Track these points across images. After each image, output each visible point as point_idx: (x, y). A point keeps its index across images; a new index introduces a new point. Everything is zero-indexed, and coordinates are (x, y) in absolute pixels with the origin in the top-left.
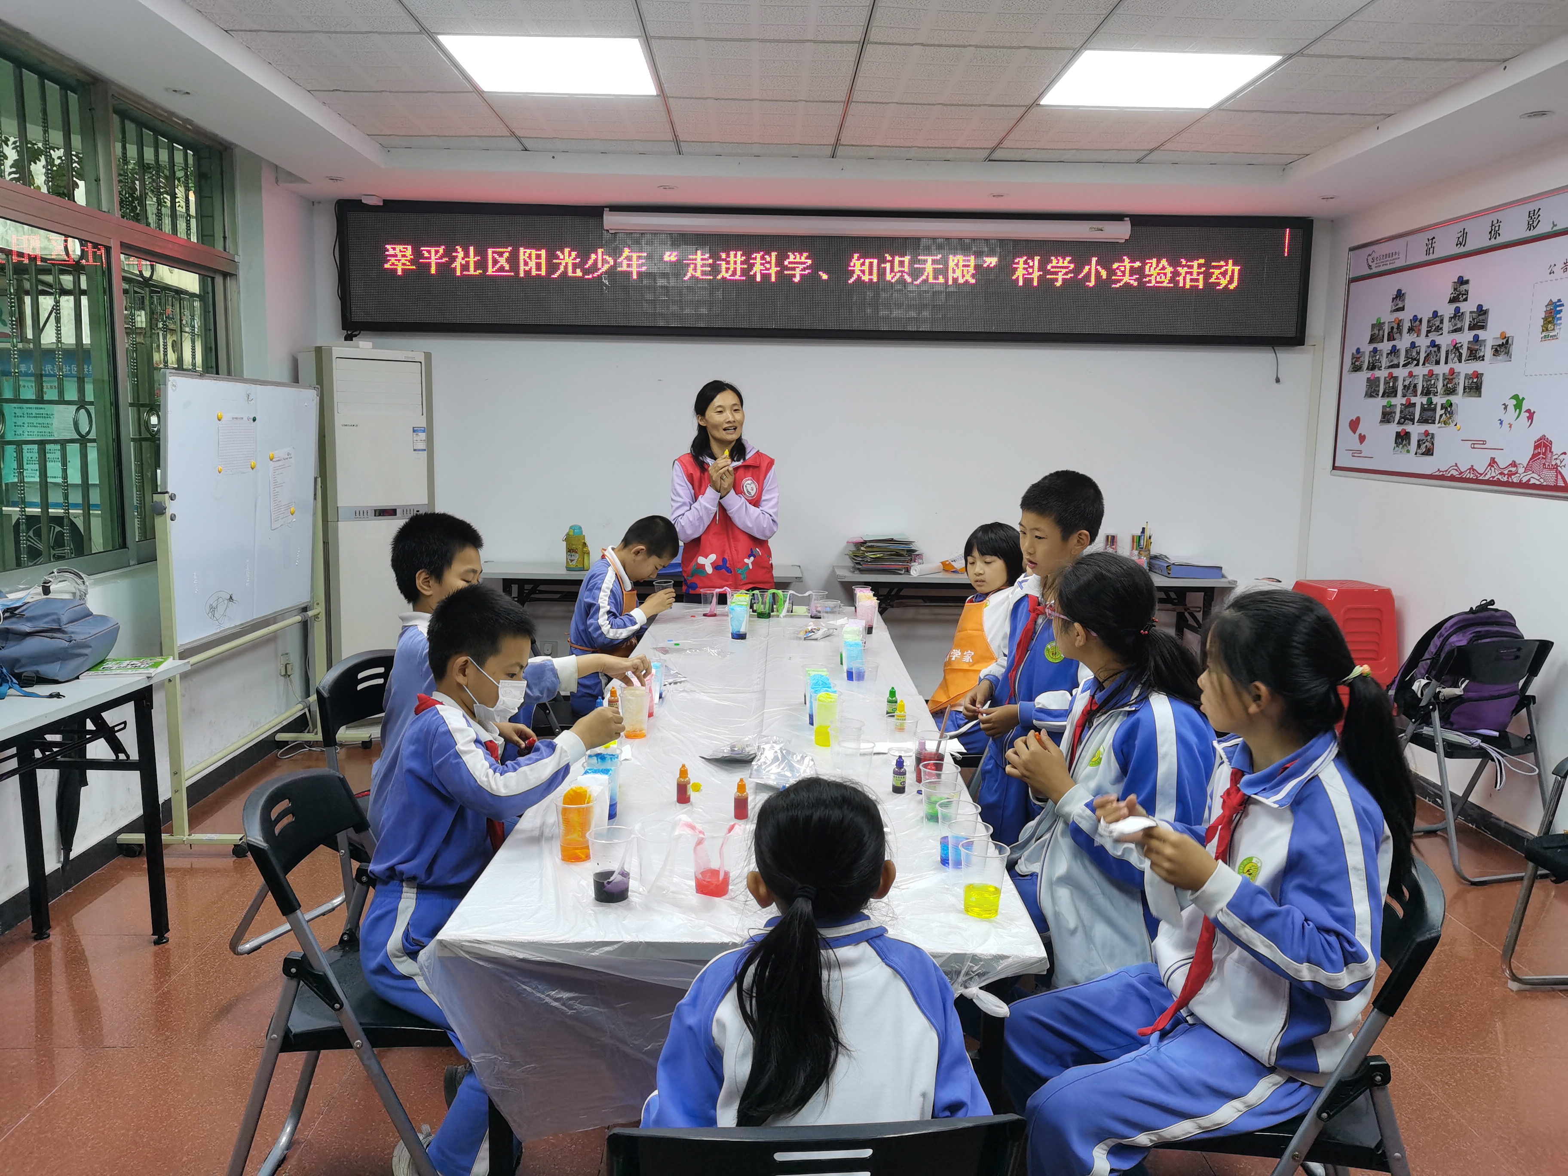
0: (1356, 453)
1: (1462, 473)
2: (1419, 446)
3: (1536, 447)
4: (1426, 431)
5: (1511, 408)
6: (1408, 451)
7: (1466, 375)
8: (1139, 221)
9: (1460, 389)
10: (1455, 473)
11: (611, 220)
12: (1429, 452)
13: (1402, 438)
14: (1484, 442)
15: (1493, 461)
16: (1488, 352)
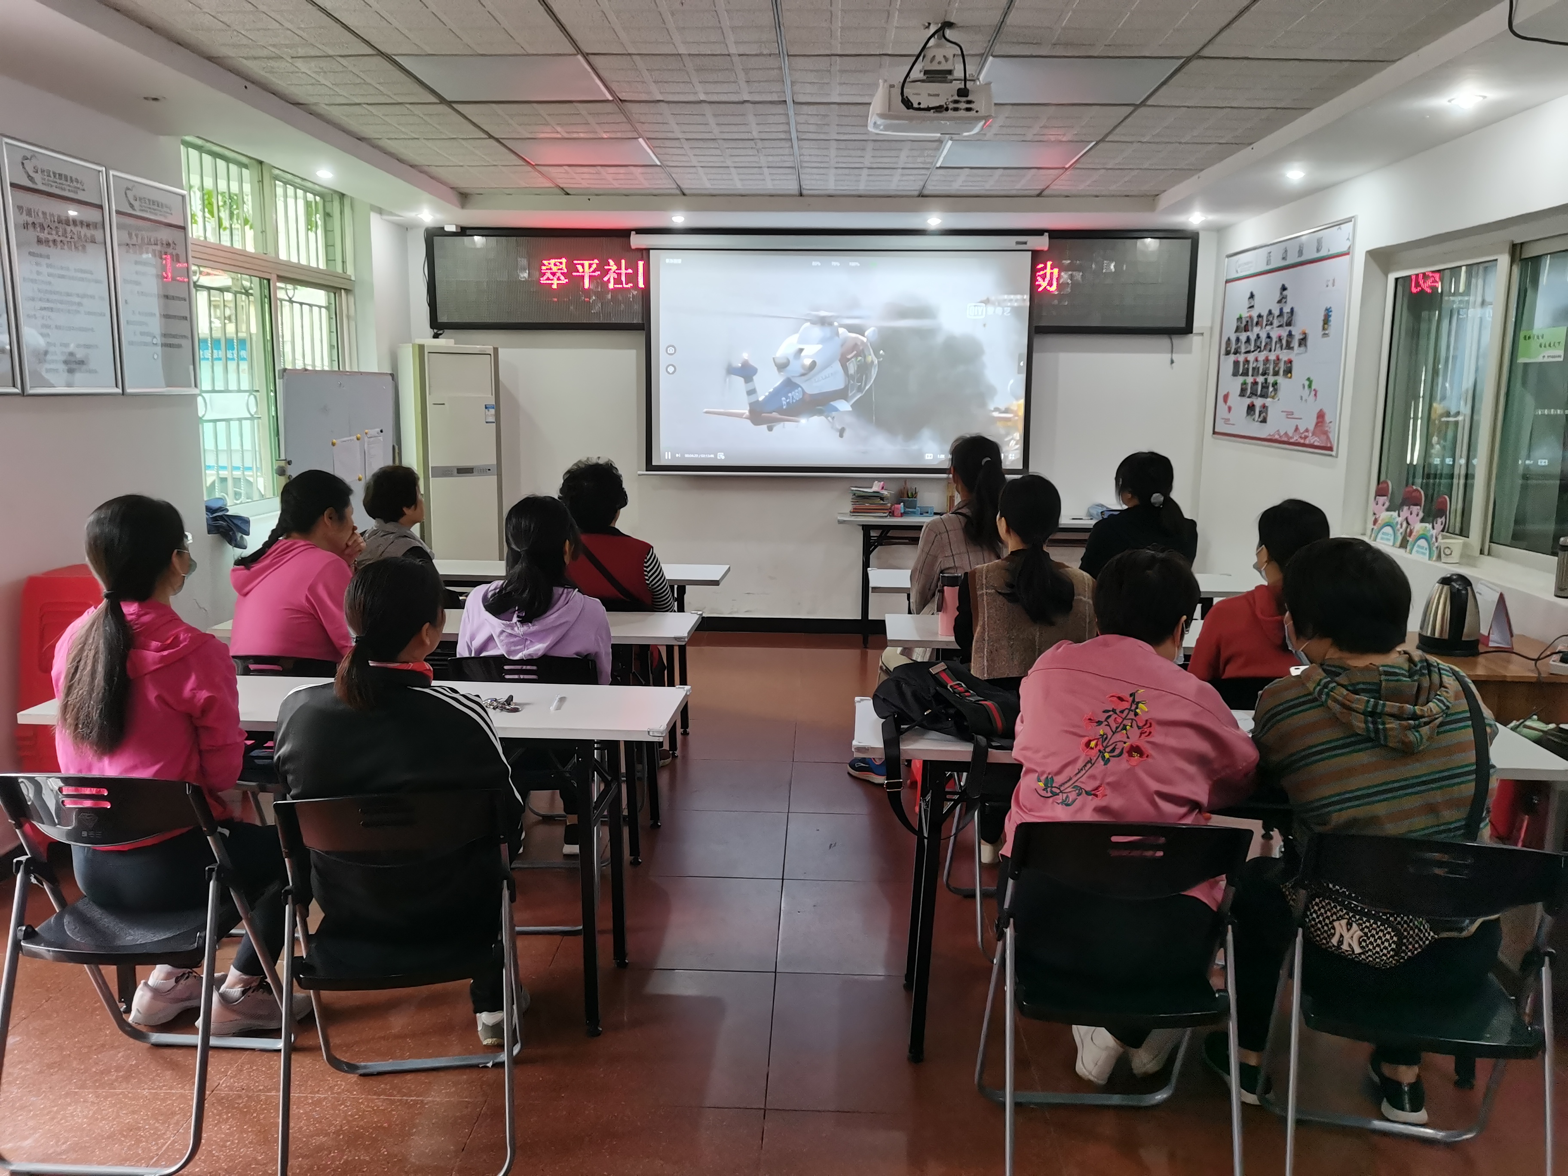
0: (1227, 421)
1: (1280, 437)
2: (1260, 416)
3: (1318, 417)
4: (1264, 404)
5: (1306, 387)
6: (1254, 420)
7: (1285, 362)
8: (1055, 235)
9: (1281, 372)
10: (1277, 437)
11: (636, 241)
12: (1264, 421)
13: (1251, 408)
14: (1292, 413)
15: (1297, 429)
16: (1295, 343)
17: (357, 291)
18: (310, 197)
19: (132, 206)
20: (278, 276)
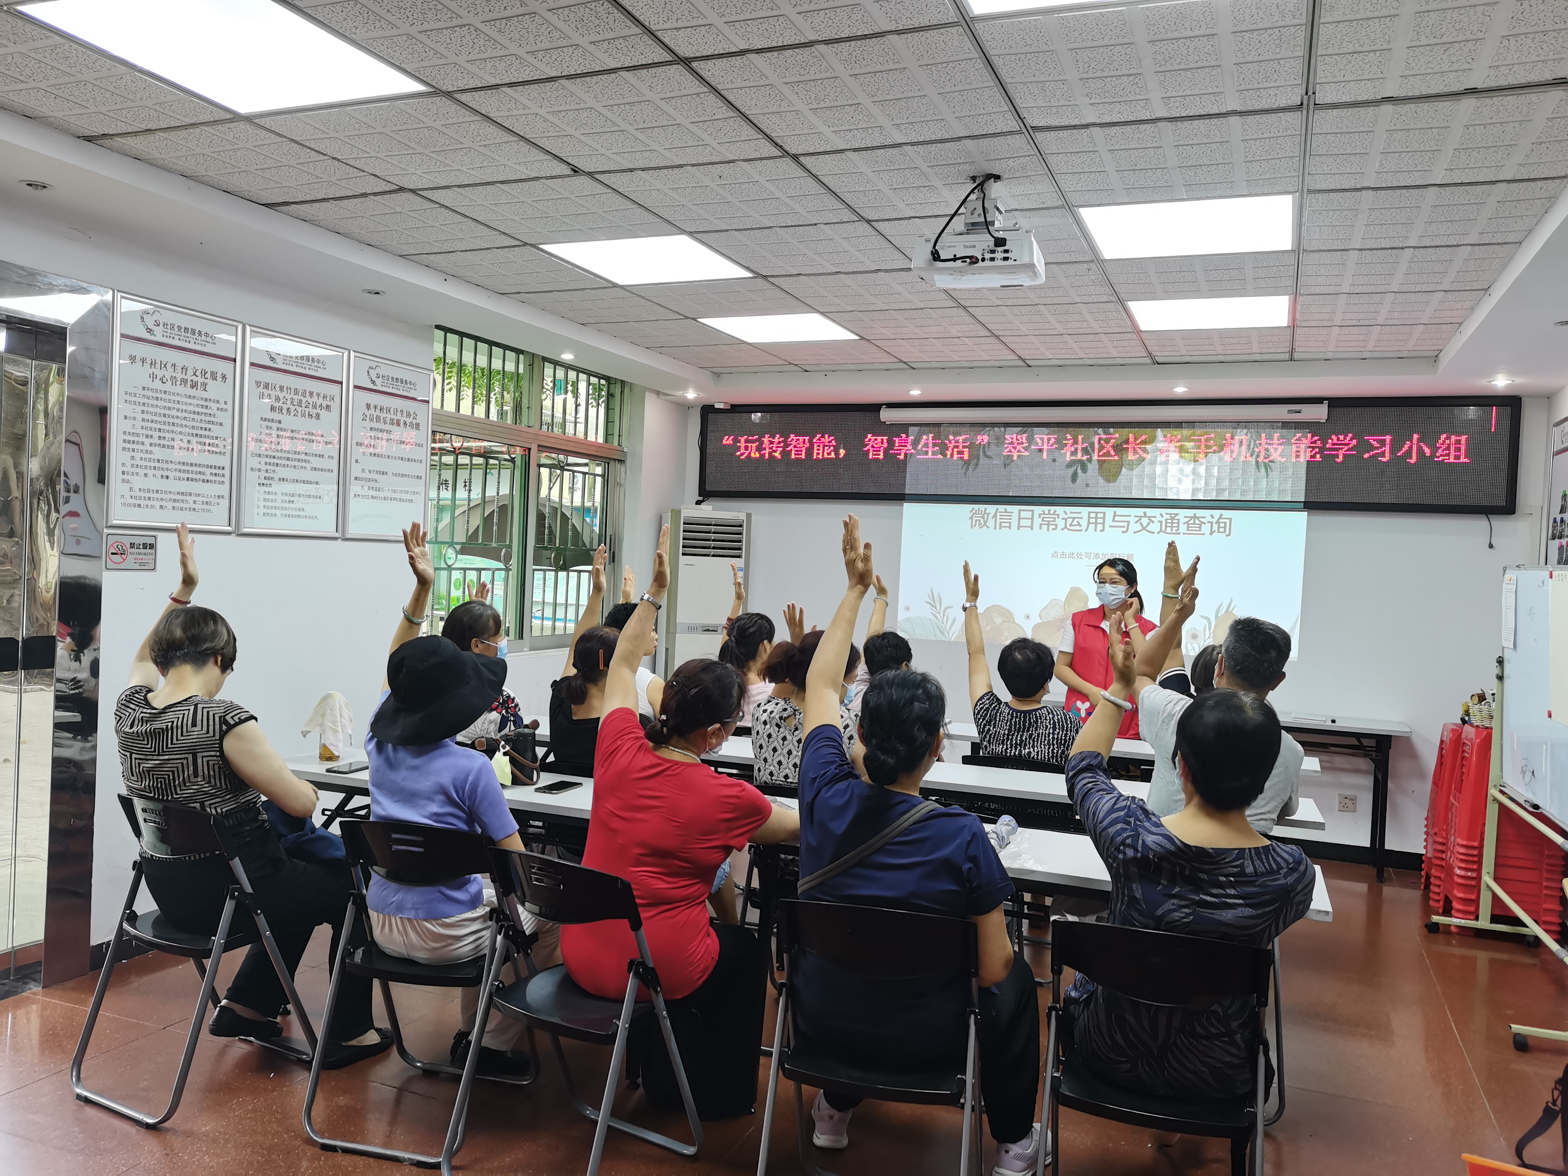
8: (1336, 403)
11: (886, 415)
17: (628, 462)
18: (594, 380)
19: (373, 382)
20: (539, 446)
